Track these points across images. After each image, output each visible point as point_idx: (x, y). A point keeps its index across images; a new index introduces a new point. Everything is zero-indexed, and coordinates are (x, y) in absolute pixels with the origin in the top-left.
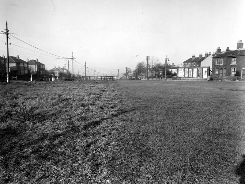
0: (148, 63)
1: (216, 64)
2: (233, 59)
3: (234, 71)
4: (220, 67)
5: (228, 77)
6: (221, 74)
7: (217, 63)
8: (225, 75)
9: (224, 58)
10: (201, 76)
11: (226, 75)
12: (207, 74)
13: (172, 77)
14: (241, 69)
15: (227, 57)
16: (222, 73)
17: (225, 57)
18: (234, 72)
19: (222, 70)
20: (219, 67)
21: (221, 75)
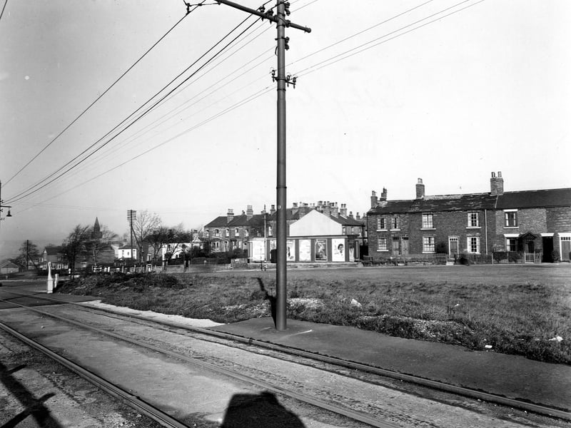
0: (132, 229)
1: (379, 228)
2: (425, 218)
3: (428, 242)
4: (393, 235)
5: (418, 256)
6: (396, 249)
7: (382, 227)
8: (407, 252)
9: (401, 215)
10: (325, 257)
11: (410, 252)
12: (344, 252)
13: (230, 263)
14: (448, 238)
15: (411, 213)
16: (398, 247)
17: (406, 213)
18: (428, 246)
19: (397, 243)
20: (389, 235)
21: (396, 253)
